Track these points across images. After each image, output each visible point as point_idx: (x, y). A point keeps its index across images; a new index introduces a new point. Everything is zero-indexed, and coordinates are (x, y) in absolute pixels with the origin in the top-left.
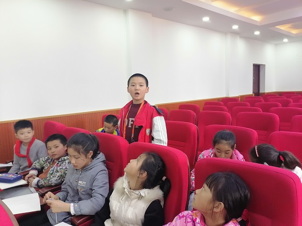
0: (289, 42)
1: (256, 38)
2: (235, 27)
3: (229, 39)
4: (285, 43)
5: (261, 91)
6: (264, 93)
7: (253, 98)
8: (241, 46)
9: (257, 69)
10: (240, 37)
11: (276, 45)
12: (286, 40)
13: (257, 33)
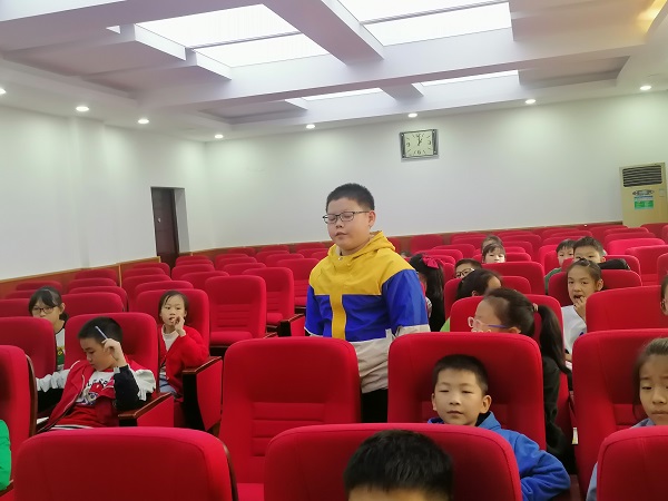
0: (227, 140)
1: (144, 130)
2: (82, 109)
4: (220, 141)
5: (182, 250)
6: (188, 254)
7: (158, 266)
10: (107, 127)
11: (206, 144)
12: (219, 136)
13: (144, 121)
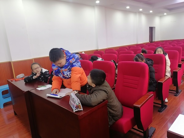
0: (167, 15)
1: (151, 14)
2: (141, 10)
3: (138, 16)
4: (165, 15)
5: (153, 41)
6: (155, 42)
7: (149, 44)
8: (143, 18)
9: (151, 29)
10: (143, 14)
11: (161, 17)
12: (165, 14)
13: (151, 12)
